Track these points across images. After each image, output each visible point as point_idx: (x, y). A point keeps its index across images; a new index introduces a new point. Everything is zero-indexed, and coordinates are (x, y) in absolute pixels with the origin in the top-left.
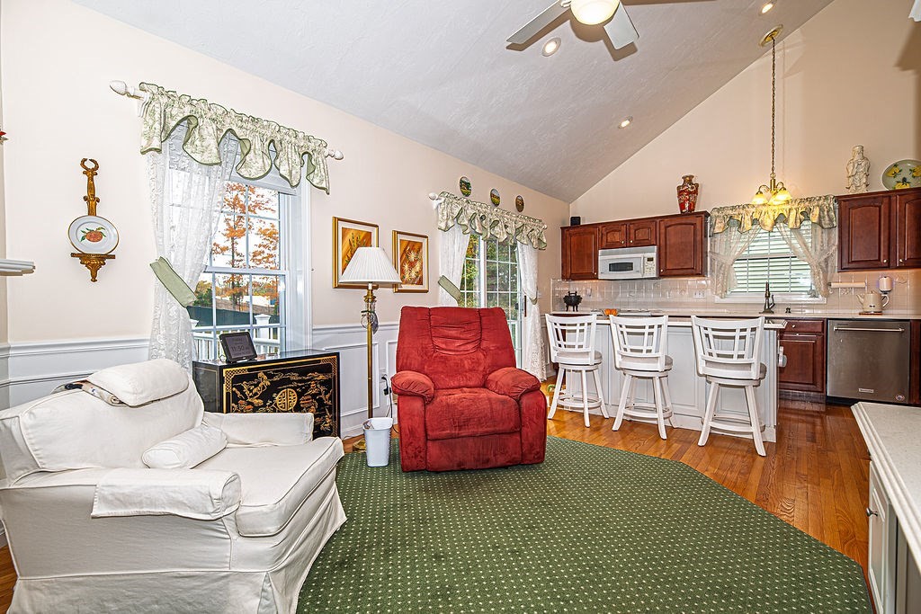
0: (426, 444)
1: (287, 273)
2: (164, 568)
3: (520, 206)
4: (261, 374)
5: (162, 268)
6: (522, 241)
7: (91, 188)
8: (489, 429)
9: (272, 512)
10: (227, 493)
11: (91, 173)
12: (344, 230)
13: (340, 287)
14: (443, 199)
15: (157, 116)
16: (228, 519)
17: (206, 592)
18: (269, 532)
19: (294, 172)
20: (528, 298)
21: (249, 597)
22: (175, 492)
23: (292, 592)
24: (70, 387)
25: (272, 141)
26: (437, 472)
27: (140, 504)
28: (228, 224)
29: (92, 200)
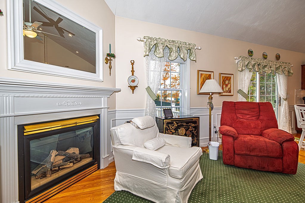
0: (234, 156)
1: (182, 90)
2: (149, 180)
3: (278, 57)
4: (174, 122)
5: (148, 89)
6: (279, 73)
7: (133, 68)
8: (265, 154)
9: (180, 171)
10: (167, 161)
11: (133, 64)
12: (201, 74)
13: (200, 94)
14: (241, 59)
15: (148, 45)
16: (167, 170)
17: (160, 191)
18: (179, 177)
19: (185, 56)
20: (281, 98)
21: (172, 197)
22: (152, 157)
23: (186, 199)
24: (128, 122)
25: (179, 47)
26: (239, 167)
27: (143, 159)
28: (163, 76)
29: (133, 71)
